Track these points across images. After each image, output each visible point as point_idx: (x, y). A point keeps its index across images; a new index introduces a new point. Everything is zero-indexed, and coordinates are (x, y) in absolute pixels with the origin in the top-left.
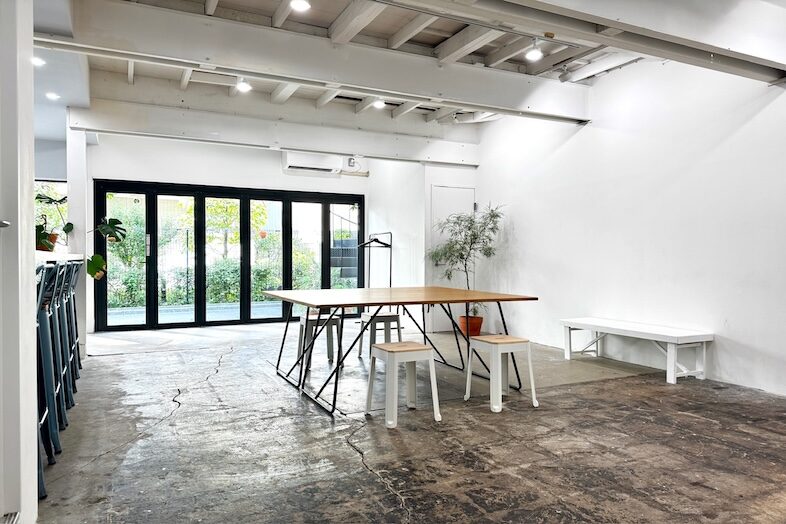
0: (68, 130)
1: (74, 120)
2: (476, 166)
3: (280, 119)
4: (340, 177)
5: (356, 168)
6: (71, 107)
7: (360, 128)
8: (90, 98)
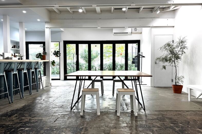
0: (45, 28)
1: (47, 26)
2: (174, 27)
3: (100, 19)
4: (132, 35)
5: (137, 31)
6: (46, 22)
7: (126, 18)
8: (50, 19)
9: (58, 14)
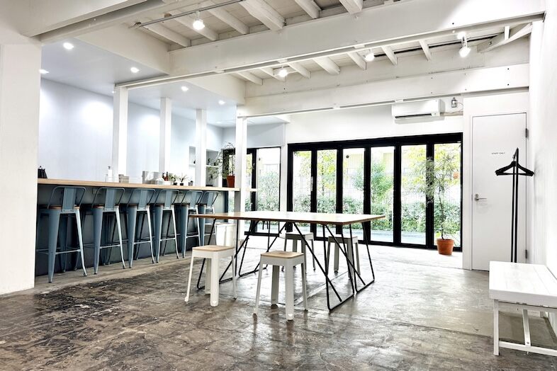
0: (237, 118)
1: (239, 113)
2: (528, 88)
3: (338, 86)
5: (459, 108)
6: (239, 106)
7: (397, 77)
8: (245, 98)
9: (259, 85)
